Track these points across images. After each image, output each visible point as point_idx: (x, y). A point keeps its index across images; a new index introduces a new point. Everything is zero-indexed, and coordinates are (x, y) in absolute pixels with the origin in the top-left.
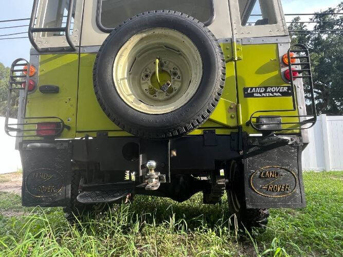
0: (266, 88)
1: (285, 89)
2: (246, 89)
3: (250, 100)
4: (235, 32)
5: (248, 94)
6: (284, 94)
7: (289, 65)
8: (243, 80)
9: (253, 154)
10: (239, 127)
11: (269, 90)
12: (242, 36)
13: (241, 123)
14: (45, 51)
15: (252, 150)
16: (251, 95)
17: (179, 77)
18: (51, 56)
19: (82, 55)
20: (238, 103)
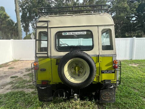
0: (108, 71)
1: (113, 71)
2: (102, 71)
3: (103, 74)
4: (100, 52)
5: (103, 72)
6: (113, 73)
7: (115, 64)
8: (101, 68)
9: (103, 89)
10: (99, 83)
11: (109, 71)
12: (102, 54)
13: (100, 81)
14: (40, 57)
15: (103, 88)
16: (103, 73)
17: (82, 68)
18: (42, 59)
19: (52, 59)
20: (99, 75)
